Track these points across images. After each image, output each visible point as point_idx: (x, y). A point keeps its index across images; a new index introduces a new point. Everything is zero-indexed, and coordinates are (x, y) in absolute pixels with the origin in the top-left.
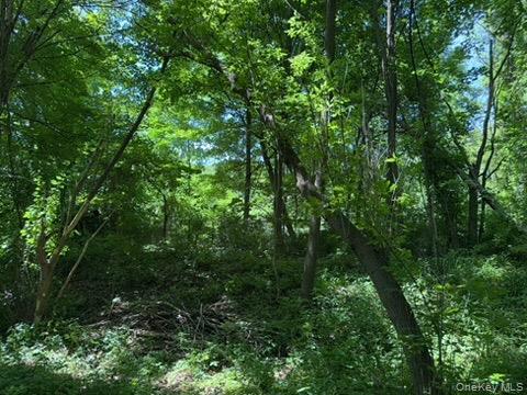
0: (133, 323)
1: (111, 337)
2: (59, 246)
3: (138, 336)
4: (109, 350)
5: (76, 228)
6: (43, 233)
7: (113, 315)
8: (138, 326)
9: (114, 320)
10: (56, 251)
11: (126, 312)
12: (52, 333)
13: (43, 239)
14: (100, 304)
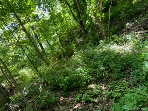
0: (136, 30)
1: (129, 37)
2: (101, 14)
3: (140, 34)
4: (130, 41)
5: (103, 6)
6: (94, 13)
7: (128, 29)
8: (139, 30)
9: (129, 31)
10: (101, 16)
11: (133, 27)
12: (110, 40)
13: (95, 14)
14: (123, 27)
